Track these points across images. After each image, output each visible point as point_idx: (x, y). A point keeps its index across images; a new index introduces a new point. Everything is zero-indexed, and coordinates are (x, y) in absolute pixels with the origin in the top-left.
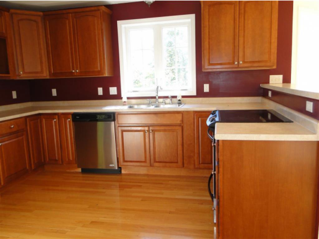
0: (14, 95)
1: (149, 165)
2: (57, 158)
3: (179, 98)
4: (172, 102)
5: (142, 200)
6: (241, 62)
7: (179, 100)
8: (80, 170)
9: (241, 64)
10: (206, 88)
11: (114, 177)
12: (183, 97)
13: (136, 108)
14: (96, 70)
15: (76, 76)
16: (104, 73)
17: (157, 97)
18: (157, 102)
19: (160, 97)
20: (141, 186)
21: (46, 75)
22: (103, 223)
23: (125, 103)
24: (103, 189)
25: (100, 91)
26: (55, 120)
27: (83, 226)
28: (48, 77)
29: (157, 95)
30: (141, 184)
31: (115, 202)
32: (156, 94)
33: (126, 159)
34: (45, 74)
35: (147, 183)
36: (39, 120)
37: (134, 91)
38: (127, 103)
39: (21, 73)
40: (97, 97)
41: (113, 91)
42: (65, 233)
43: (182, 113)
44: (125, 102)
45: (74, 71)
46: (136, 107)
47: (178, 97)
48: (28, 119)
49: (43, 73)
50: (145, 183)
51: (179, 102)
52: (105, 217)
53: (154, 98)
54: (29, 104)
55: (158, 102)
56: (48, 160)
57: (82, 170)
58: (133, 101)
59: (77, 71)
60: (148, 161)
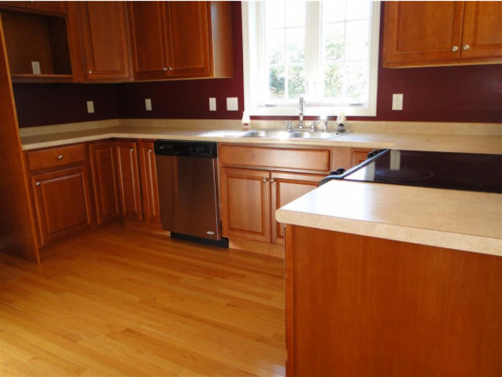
0: (90, 107)
1: (268, 240)
2: (136, 211)
3: (340, 121)
4: (327, 129)
5: (228, 305)
6: (467, 47)
7: (341, 125)
8: (168, 234)
9: (467, 50)
10: (398, 102)
11: (213, 253)
12: (349, 118)
13: (263, 136)
14: (198, 66)
15: (170, 77)
16: (211, 72)
17: (301, 118)
18: (300, 127)
19: (306, 118)
20: (245, 276)
21: (128, 76)
22: (141, 335)
23: (246, 127)
24: (183, 272)
25: (213, 104)
26: (132, 150)
27: (108, 335)
28: (132, 80)
29: (301, 114)
30: (245, 273)
31: (184, 300)
32: (300, 112)
33: (232, 226)
34: (126, 75)
35: (258, 272)
36: (111, 148)
37: (268, 106)
38: (249, 127)
39: (90, 72)
40: (206, 114)
41: (232, 104)
42: (76, 342)
43: (329, 152)
44: (246, 124)
45: (165, 69)
46: (262, 134)
47: (338, 119)
48: (90, 146)
49: (124, 73)
50: (253, 271)
51: (340, 128)
52: (150, 326)
53: (296, 118)
54: (115, 122)
55: (303, 128)
56: (125, 212)
57: (172, 234)
58: (264, 123)
59: (171, 69)
60: (268, 234)
